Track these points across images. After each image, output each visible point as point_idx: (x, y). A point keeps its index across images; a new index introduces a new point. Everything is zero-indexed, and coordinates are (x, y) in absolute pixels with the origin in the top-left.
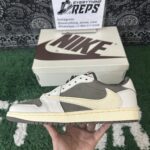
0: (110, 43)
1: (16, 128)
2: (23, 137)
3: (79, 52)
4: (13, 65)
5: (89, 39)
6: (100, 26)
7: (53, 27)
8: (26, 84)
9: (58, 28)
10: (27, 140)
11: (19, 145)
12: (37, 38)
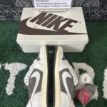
1: (7, 83)
2: (12, 89)
3: (52, 29)
4: (4, 34)
6: (70, 7)
8: (14, 51)
9: (36, 7)
10: (15, 91)
12: (21, 14)
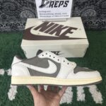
0: (76, 29)
1: (10, 88)
2: (14, 94)
3: (54, 35)
5: (61, 26)
7: (36, 17)
9: (39, 18)
10: (17, 96)
11: (11, 99)
